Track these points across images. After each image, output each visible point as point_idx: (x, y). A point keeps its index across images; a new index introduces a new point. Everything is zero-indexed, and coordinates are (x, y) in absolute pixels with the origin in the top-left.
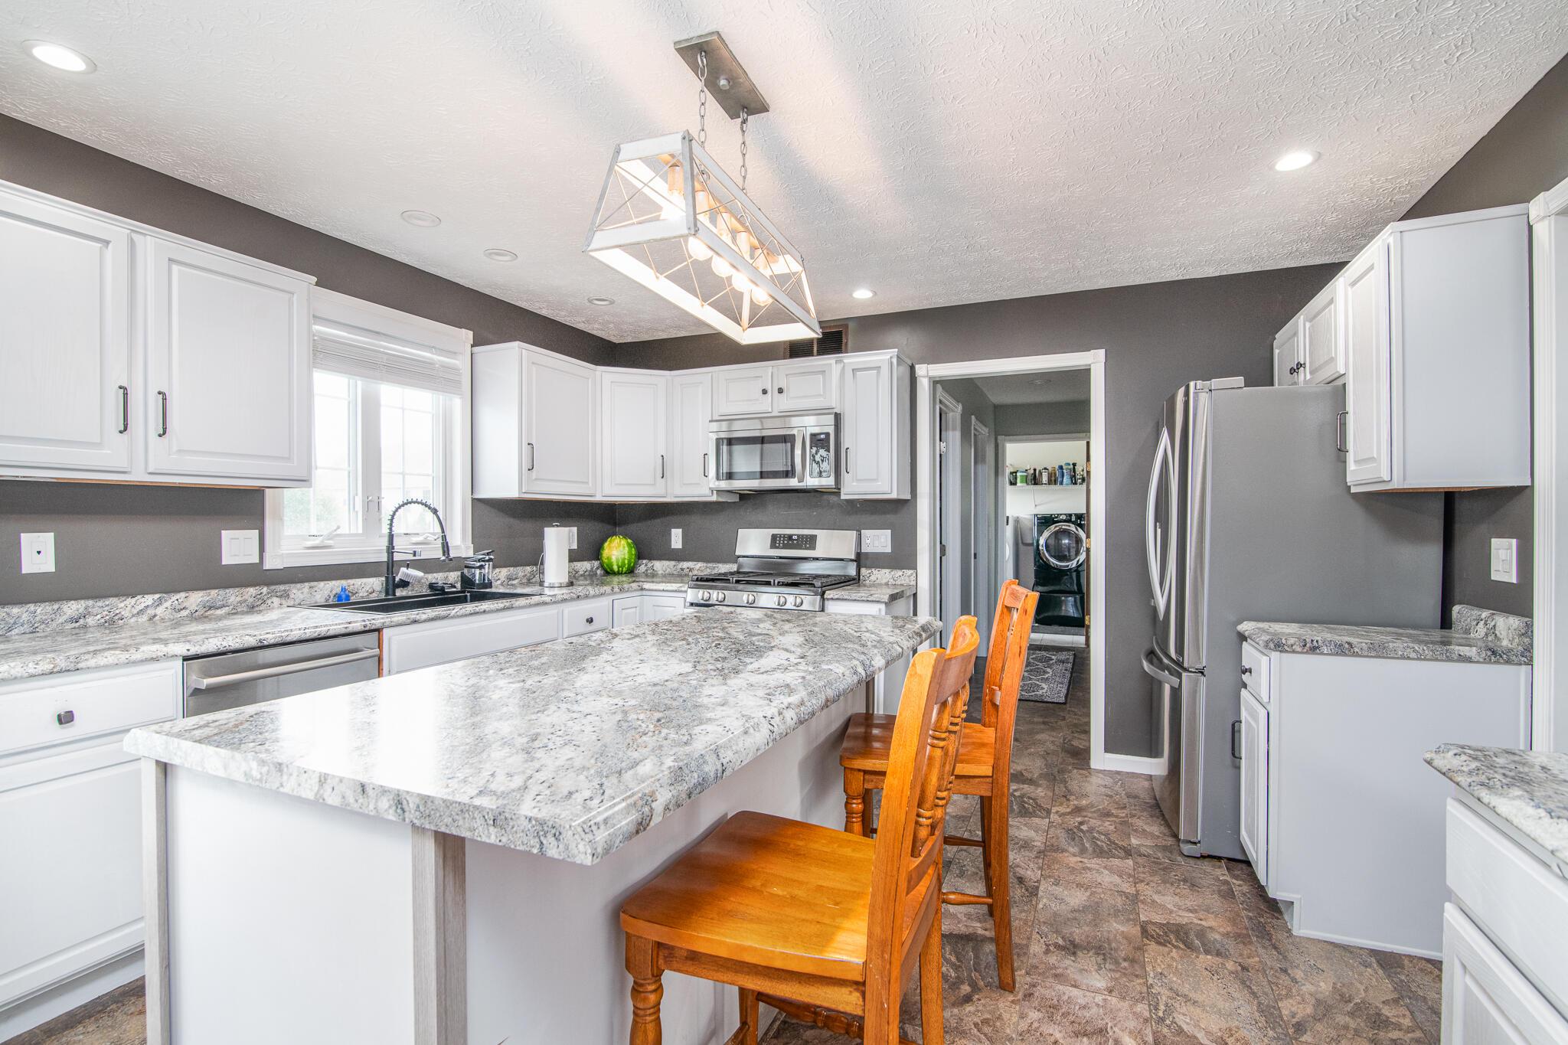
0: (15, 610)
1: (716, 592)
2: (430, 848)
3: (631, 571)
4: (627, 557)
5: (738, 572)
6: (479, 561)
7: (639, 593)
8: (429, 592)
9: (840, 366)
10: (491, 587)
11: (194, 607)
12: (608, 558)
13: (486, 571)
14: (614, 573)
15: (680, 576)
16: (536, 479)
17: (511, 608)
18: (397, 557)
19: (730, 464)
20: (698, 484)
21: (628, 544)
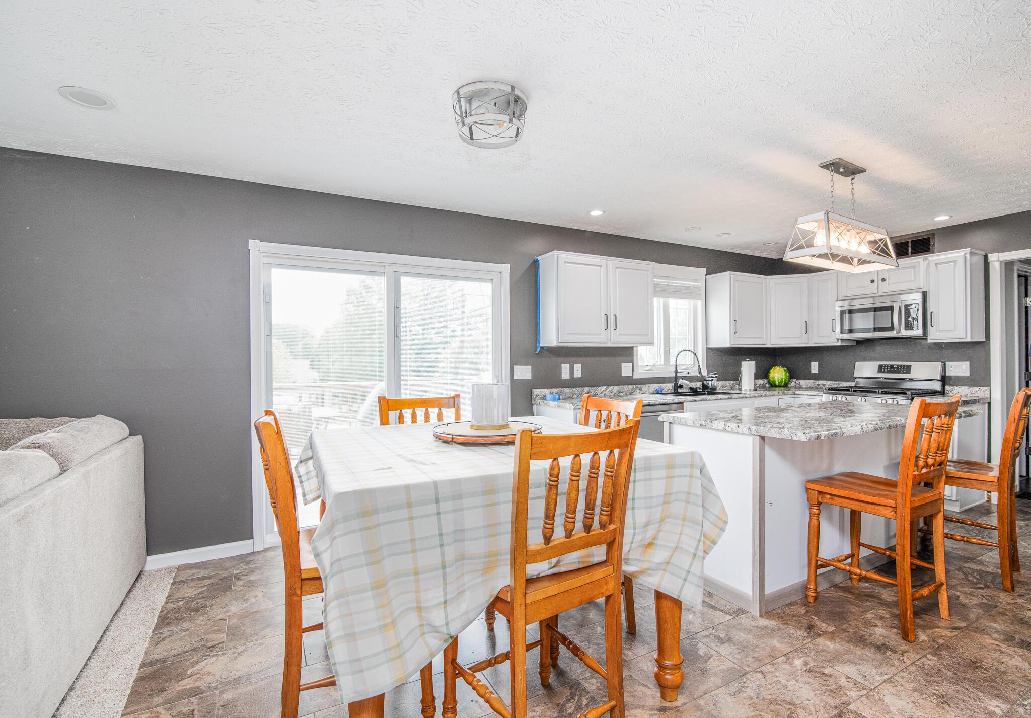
0: (574, 389)
1: (840, 396)
2: (758, 438)
3: (786, 385)
4: (784, 377)
5: (855, 386)
6: (711, 377)
7: (793, 396)
8: (689, 391)
9: (926, 262)
10: (716, 390)
11: (615, 392)
12: (772, 378)
13: (714, 382)
14: (776, 386)
15: (817, 388)
16: (738, 338)
17: (731, 398)
18: (679, 375)
19: (851, 324)
20: (829, 336)
21: (785, 370)
